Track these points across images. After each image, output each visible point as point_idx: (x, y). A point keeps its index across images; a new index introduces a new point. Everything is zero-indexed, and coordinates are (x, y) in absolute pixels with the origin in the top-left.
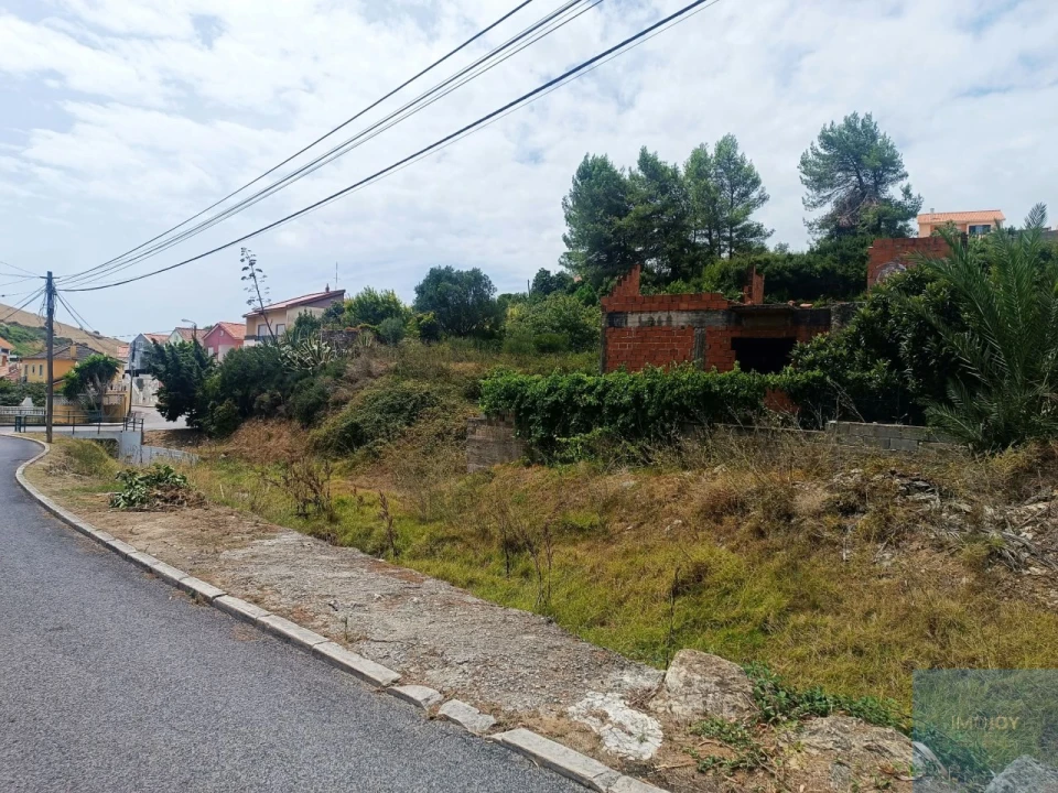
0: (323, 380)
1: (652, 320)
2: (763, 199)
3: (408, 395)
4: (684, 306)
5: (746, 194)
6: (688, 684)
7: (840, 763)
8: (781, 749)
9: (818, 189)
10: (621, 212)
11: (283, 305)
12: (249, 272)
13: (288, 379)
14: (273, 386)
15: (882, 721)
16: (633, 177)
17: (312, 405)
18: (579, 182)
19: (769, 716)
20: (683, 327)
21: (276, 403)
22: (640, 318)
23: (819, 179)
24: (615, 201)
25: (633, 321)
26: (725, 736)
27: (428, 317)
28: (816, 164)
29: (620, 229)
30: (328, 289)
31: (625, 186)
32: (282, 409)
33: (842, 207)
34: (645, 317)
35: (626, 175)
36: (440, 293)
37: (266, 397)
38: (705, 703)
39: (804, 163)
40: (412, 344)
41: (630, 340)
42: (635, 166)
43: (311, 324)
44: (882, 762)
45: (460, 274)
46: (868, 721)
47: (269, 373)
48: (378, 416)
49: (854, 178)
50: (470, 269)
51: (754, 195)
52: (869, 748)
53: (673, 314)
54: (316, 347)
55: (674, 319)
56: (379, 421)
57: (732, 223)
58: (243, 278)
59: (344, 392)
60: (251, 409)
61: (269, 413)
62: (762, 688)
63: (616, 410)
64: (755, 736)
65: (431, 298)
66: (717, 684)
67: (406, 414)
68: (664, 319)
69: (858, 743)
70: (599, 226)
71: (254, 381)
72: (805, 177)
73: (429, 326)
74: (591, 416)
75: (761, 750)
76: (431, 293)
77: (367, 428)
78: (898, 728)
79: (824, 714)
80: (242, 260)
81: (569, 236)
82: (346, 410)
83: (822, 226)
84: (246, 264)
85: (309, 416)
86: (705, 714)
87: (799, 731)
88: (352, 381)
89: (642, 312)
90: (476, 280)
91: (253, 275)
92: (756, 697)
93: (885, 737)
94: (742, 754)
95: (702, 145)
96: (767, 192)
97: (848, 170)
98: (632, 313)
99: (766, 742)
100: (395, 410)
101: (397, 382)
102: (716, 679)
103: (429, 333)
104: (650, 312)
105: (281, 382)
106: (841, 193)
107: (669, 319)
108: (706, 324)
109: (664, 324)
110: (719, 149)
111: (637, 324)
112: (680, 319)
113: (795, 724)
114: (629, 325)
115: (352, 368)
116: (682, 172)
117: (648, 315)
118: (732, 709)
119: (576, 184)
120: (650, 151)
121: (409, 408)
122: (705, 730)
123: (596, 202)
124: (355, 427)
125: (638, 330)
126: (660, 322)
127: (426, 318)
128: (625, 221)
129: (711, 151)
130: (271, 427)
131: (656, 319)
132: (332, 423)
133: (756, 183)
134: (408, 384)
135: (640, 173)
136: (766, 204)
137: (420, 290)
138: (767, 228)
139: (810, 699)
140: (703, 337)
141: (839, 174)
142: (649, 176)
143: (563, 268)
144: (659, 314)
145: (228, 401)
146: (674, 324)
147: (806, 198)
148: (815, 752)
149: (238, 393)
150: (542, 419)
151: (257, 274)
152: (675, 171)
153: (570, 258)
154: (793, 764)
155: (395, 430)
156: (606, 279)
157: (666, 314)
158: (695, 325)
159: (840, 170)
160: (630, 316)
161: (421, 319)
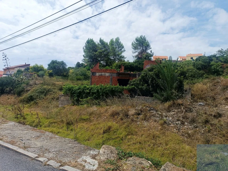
0: (23, 85)
1: (101, 74)
2: (124, 51)
3: (45, 89)
4: (108, 72)
5: (121, 49)
6: (104, 152)
7: (134, 167)
8: (123, 165)
9: (135, 50)
10: (96, 51)
11: (14, 67)
12: (5, 58)
13: (14, 85)
14: (10, 86)
15: (142, 157)
16: (98, 44)
17: (21, 91)
18: (87, 44)
19: (120, 158)
20: (108, 76)
21: (11, 90)
23: (135, 48)
24: (94, 49)
25: (97, 74)
26: (111, 163)
27: (51, 71)
28: (135, 45)
29: (95, 55)
30: (26, 64)
31: (96, 46)
32: (12, 92)
33: (139, 53)
34: (100, 74)
35: (97, 43)
36: (54, 66)
37: (8, 89)
38: (107, 156)
39: (132, 44)
40: (47, 77)
41: (97, 78)
42: (99, 42)
43: (21, 72)
44: (142, 166)
45: (59, 62)
46: (140, 157)
47: (9, 83)
48: (37, 94)
49: (142, 48)
50: (61, 61)
51: (123, 50)
52: (139, 163)
53: (106, 73)
54: (22, 77)
55: (106, 74)
56: (37, 95)
57: (118, 55)
58: (3, 60)
59: (29, 88)
60: (4, 92)
61: (9, 93)
62: (120, 152)
63: (93, 93)
64: (117, 163)
66: (110, 152)
67: (44, 93)
68: (104, 74)
69: (137, 162)
70: (91, 54)
71: (5, 85)
72: (132, 47)
73: (51, 73)
74: (88, 94)
75: (118, 165)
76: (52, 66)
77: (34, 97)
78: (146, 158)
79: (131, 157)
80: (3, 56)
81: (84, 55)
82: (29, 92)
83: (136, 57)
84: (4, 56)
85: (19, 94)
86: (107, 159)
87: (126, 161)
88: (31, 85)
89: (99, 73)
90: (63, 63)
91: (6, 59)
92: (118, 154)
93: (142, 160)
94: (115, 167)
95: (113, 39)
96: (125, 49)
97: (140, 46)
98: (97, 72)
99: (119, 164)
100: (42, 93)
101: (42, 86)
102: (110, 151)
103: (51, 75)
104: (101, 72)
105: (12, 85)
106: (139, 51)
107: (105, 74)
108: (112, 76)
109: (104, 75)
110: (116, 40)
111: (98, 75)
112: (107, 74)
113: (125, 159)
114: (97, 75)
115: (31, 82)
116: (109, 44)
117: (101, 73)
118: (113, 157)
119: (86, 44)
120: (102, 39)
121: (45, 92)
122: (107, 162)
123: (90, 48)
124: (31, 96)
125: (99, 76)
126: (103, 75)
127: (50, 72)
128: (97, 53)
129: (114, 40)
130: (9, 96)
131: (102, 74)
132: (25, 95)
133: (123, 47)
134: (45, 87)
135: (100, 43)
136: (125, 52)
137: (49, 65)
138: (125, 57)
139: (129, 154)
140: (112, 79)
141: (139, 47)
142: (102, 44)
143: (83, 62)
144: (103, 73)
146: (106, 75)
147: (133, 51)
148: (129, 165)
150: (77, 95)
151: (7, 59)
152: (107, 43)
153: (84, 60)
154: (125, 168)
155: (42, 97)
156: (92, 65)
157: (104, 73)
158: (110, 76)
159: (139, 46)
160: (97, 73)
161: (49, 72)
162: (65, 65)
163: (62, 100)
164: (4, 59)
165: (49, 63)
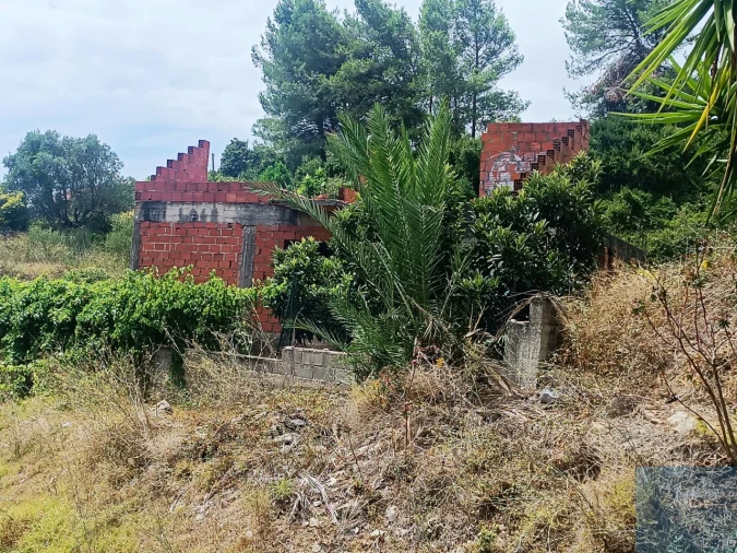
1: (194, 213)
2: (516, 61)
4: (232, 197)
5: (494, 53)
9: (585, 51)
10: (330, 67)
16: (349, 22)
18: (277, 26)
20: (230, 225)
22: (181, 210)
23: (589, 40)
24: (323, 53)
25: (173, 214)
27: (14, 199)
28: (585, 18)
29: (327, 90)
31: (338, 34)
33: (612, 76)
34: (187, 210)
35: (340, 19)
36: (35, 167)
39: (570, 16)
41: (167, 239)
45: (68, 142)
49: (630, 39)
50: (84, 136)
51: (505, 55)
53: (220, 207)
55: (220, 213)
57: (474, 90)
65: (22, 173)
68: (208, 212)
72: (571, 35)
73: (13, 211)
74: (64, 334)
76: (23, 167)
81: (266, 96)
83: (587, 100)
89: (183, 203)
90: (92, 153)
96: (521, 52)
97: (626, 28)
98: (172, 203)
103: (14, 222)
104: (193, 203)
106: (614, 58)
107: (215, 214)
108: (257, 223)
109: (208, 220)
111: (177, 219)
112: (227, 214)
114: (168, 219)
117: (190, 207)
119: (272, 26)
125: (178, 226)
126: (203, 216)
127: (11, 201)
131: (199, 213)
133: (507, 39)
135: (359, 18)
137: (10, 163)
138: (522, 98)
140: (253, 239)
141: (612, 33)
142: (370, 21)
143: (260, 141)
144: (203, 206)
146: (220, 220)
147: (570, 62)
152: (404, 18)
153: (266, 127)
157: (211, 206)
158: (245, 222)
159: (615, 27)
160: (169, 207)
161: (5, 201)
162: (106, 158)
165: (14, 152)
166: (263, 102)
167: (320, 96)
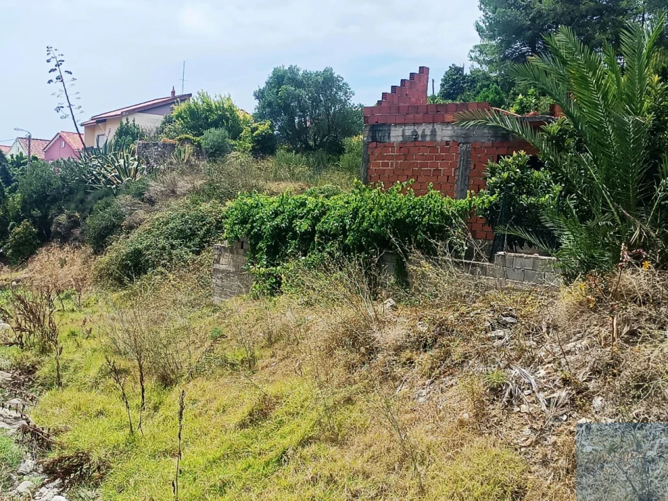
0: (123, 201)
1: (415, 133)
3: (202, 218)
4: (449, 118)
12: (57, 74)
13: (90, 198)
14: (73, 206)
17: (106, 228)
20: (447, 143)
21: (73, 225)
22: (403, 131)
25: (396, 135)
27: (263, 127)
30: (173, 92)
32: (77, 232)
34: (409, 131)
36: (281, 98)
37: (63, 218)
41: (391, 158)
43: (132, 135)
45: (307, 75)
47: (71, 192)
48: (164, 242)
50: (320, 70)
53: (438, 127)
55: (439, 132)
56: (164, 248)
58: (50, 82)
59: (141, 214)
60: (49, 232)
61: (65, 236)
63: (328, 236)
65: (270, 104)
67: (197, 240)
68: (428, 132)
71: (55, 200)
73: (264, 137)
74: (306, 241)
76: (271, 98)
77: (149, 255)
80: (48, 61)
81: (481, 24)
82: (134, 235)
84: (54, 63)
85: (100, 242)
88: (152, 202)
89: (405, 124)
90: (328, 83)
91: (59, 78)
98: (396, 125)
100: (185, 236)
101: (195, 203)
103: (264, 147)
104: (414, 124)
105: (82, 201)
107: (434, 133)
108: (472, 140)
109: (428, 139)
111: (400, 139)
112: (445, 133)
114: (392, 139)
115: (155, 187)
117: (412, 128)
121: (201, 233)
124: (137, 254)
125: (402, 145)
126: (424, 136)
127: (261, 128)
130: (67, 252)
131: (420, 133)
132: (120, 247)
134: (205, 207)
137: (260, 95)
140: (467, 153)
144: (423, 127)
145: (25, 222)
146: (439, 139)
149: (36, 213)
151: (66, 77)
153: (481, 52)
155: (181, 258)
157: (431, 126)
158: (461, 140)
160: (393, 128)
161: (256, 129)
162: (340, 88)
163: (223, 271)
164: (54, 75)
165: (263, 86)
166: (479, 29)
167: (533, 20)
